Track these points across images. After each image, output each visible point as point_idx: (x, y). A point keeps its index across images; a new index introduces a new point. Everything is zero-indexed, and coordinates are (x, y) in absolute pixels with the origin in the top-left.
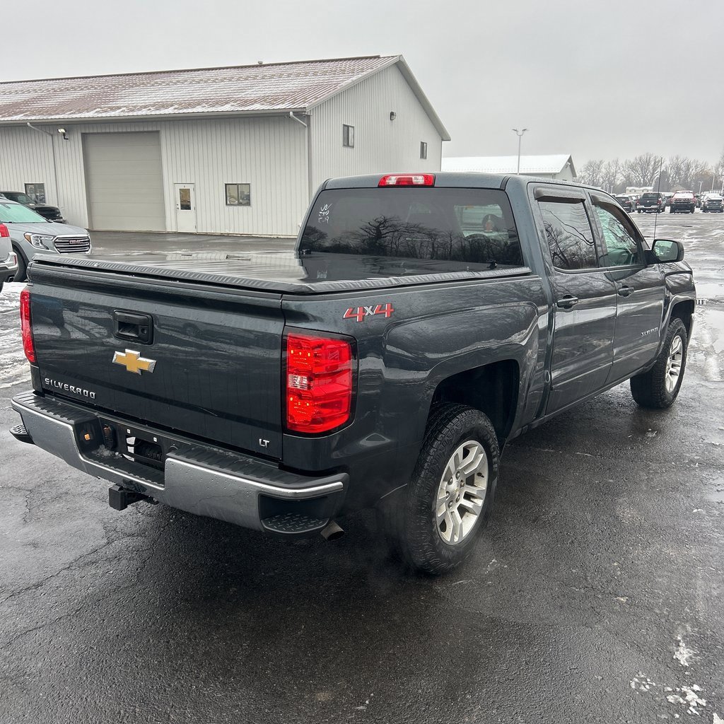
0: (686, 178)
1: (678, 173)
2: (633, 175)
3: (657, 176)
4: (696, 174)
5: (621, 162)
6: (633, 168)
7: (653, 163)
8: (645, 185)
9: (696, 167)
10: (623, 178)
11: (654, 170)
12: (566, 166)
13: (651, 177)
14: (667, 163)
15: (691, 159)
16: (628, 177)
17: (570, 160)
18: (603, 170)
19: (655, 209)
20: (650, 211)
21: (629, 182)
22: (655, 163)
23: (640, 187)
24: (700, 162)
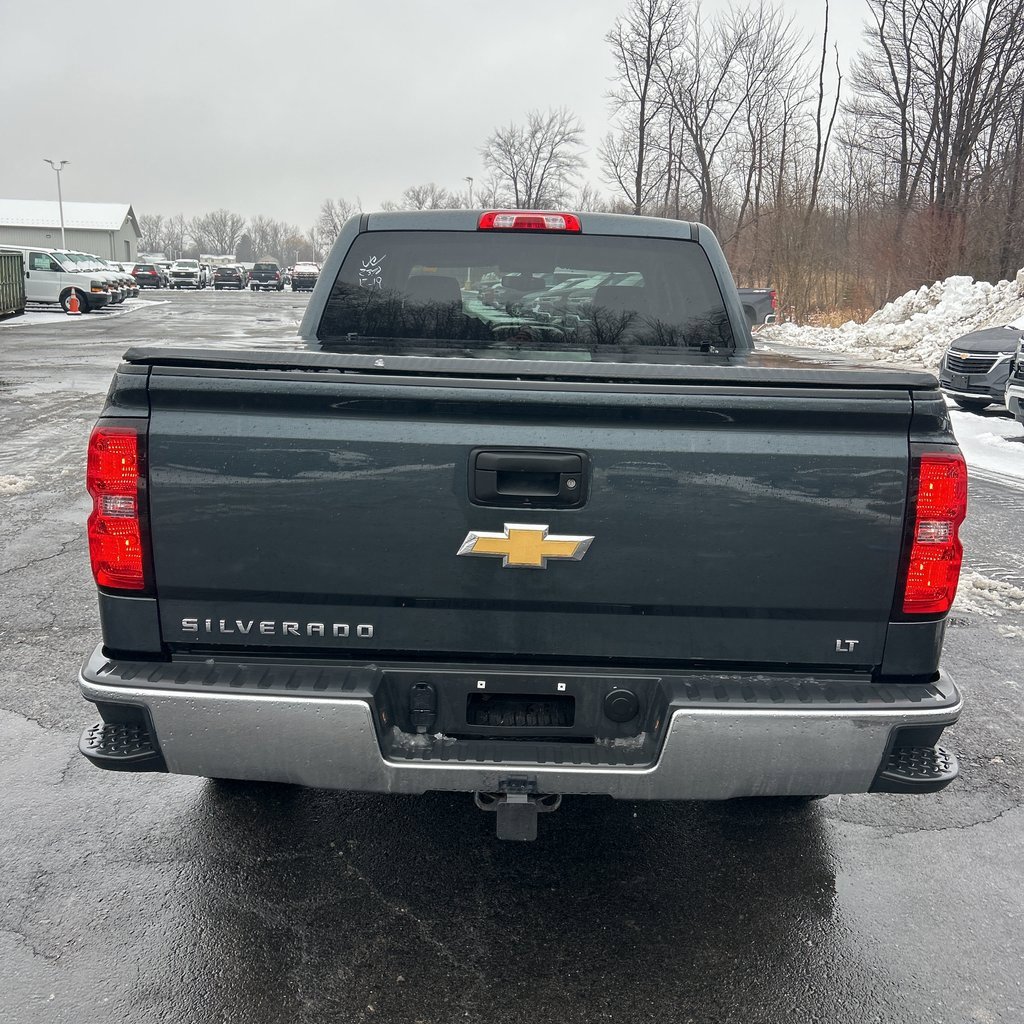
0: (275, 246)
1: (264, 237)
2: (206, 239)
3: (238, 240)
4: (288, 241)
5: (188, 219)
6: (204, 227)
7: (230, 224)
8: (224, 252)
9: (285, 231)
10: (193, 242)
11: (234, 232)
12: (127, 220)
13: (231, 243)
14: (249, 224)
15: (278, 221)
16: (199, 241)
17: (131, 212)
18: (164, 230)
19: (273, 286)
20: (267, 288)
21: (200, 249)
22: (233, 223)
23: (219, 255)
24: (290, 226)
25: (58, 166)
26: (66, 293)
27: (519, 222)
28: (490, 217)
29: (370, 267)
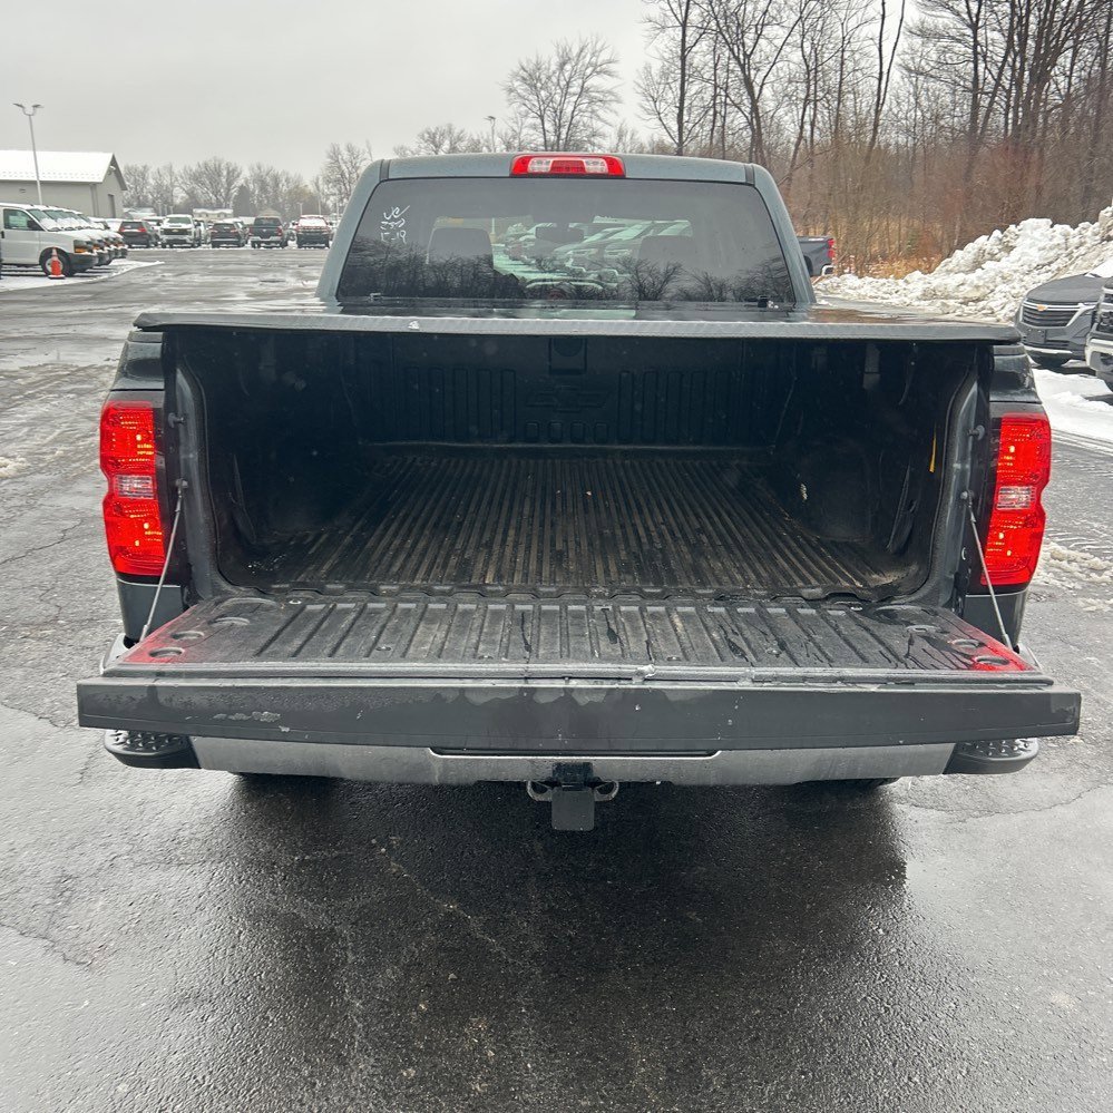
0: (276, 197)
1: (263, 188)
2: (199, 191)
3: (234, 192)
4: (290, 192)
5: (178, 169)
6: (196, 178)
7: (225, 173)
8: (220, 207)
9: (287, 180)
10: (184, 195)
11: (229, 183)
12: (109, 172)
13: (227, 194)
14: (246, 173)
15: (279, 169)
16: (191, 194)
17: (114, 162)
18: (152, 181)
19: (276, 242)
20: (269, 245)
21: (192, 204)
22: (228, 173)
23: (214, 209)
24: (292, 174)
25: (30, 110)
26: (46, 254)
27: (556, 166)
28: (524, 161)
29: (393, 219)
